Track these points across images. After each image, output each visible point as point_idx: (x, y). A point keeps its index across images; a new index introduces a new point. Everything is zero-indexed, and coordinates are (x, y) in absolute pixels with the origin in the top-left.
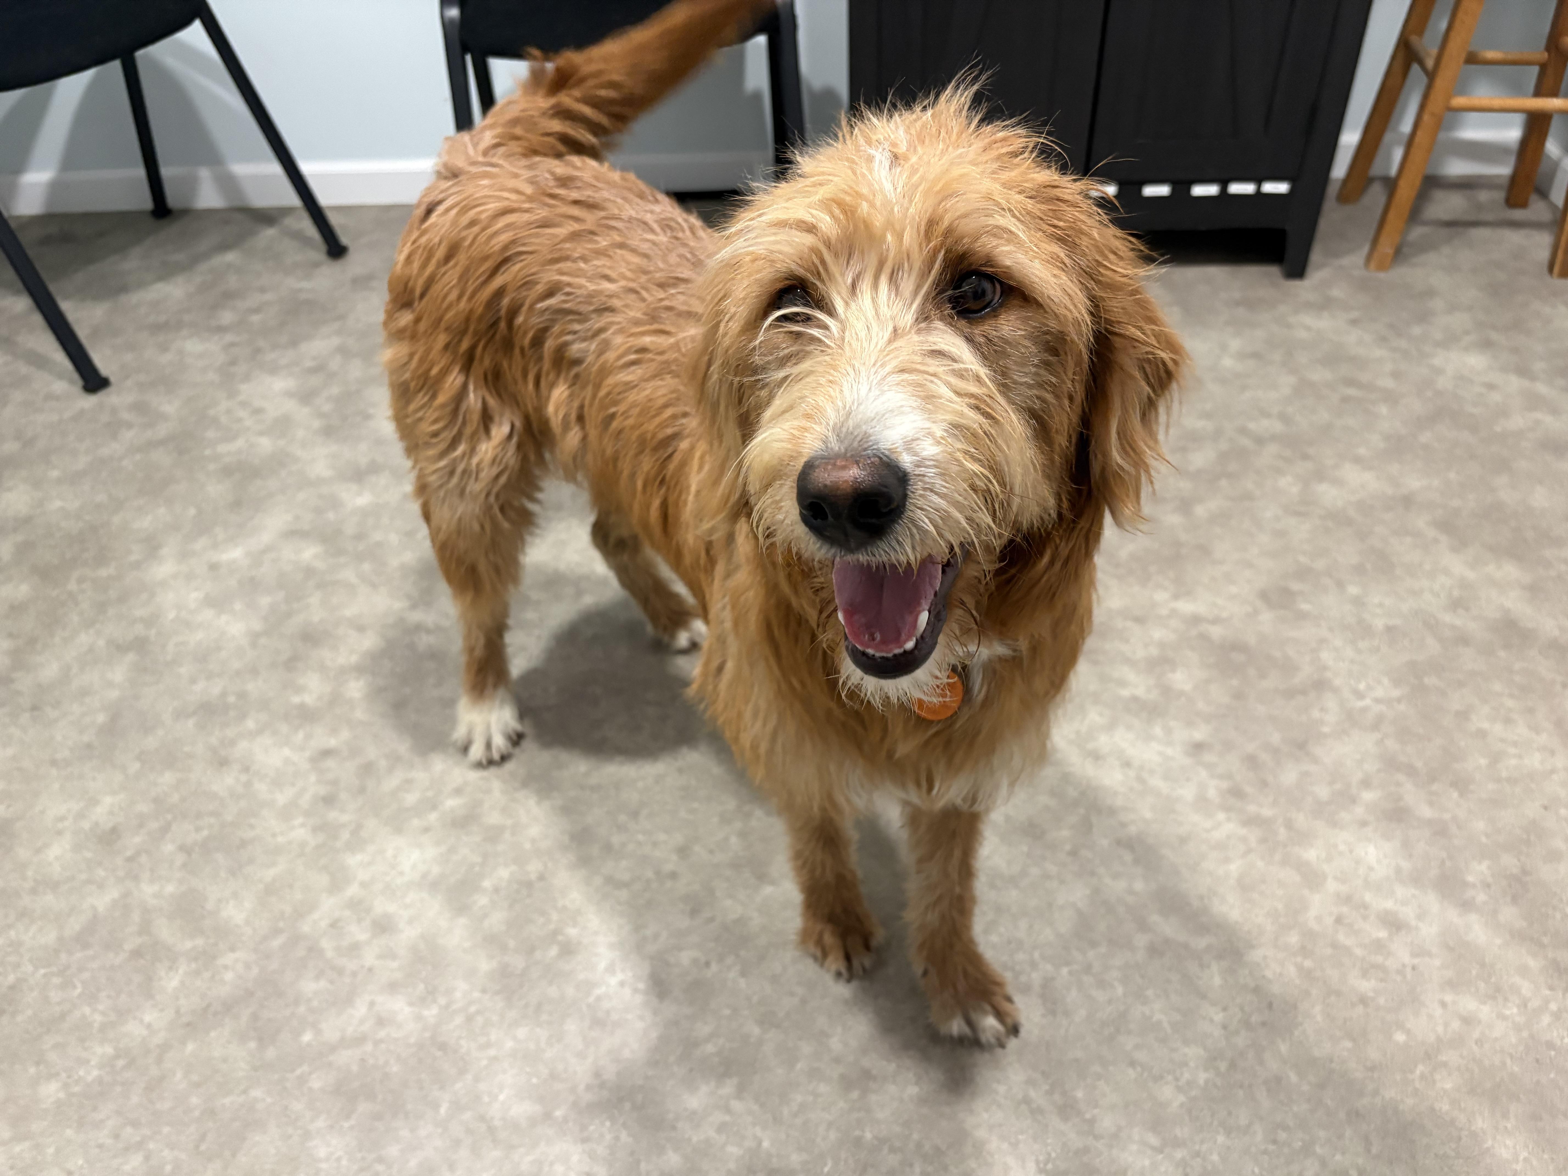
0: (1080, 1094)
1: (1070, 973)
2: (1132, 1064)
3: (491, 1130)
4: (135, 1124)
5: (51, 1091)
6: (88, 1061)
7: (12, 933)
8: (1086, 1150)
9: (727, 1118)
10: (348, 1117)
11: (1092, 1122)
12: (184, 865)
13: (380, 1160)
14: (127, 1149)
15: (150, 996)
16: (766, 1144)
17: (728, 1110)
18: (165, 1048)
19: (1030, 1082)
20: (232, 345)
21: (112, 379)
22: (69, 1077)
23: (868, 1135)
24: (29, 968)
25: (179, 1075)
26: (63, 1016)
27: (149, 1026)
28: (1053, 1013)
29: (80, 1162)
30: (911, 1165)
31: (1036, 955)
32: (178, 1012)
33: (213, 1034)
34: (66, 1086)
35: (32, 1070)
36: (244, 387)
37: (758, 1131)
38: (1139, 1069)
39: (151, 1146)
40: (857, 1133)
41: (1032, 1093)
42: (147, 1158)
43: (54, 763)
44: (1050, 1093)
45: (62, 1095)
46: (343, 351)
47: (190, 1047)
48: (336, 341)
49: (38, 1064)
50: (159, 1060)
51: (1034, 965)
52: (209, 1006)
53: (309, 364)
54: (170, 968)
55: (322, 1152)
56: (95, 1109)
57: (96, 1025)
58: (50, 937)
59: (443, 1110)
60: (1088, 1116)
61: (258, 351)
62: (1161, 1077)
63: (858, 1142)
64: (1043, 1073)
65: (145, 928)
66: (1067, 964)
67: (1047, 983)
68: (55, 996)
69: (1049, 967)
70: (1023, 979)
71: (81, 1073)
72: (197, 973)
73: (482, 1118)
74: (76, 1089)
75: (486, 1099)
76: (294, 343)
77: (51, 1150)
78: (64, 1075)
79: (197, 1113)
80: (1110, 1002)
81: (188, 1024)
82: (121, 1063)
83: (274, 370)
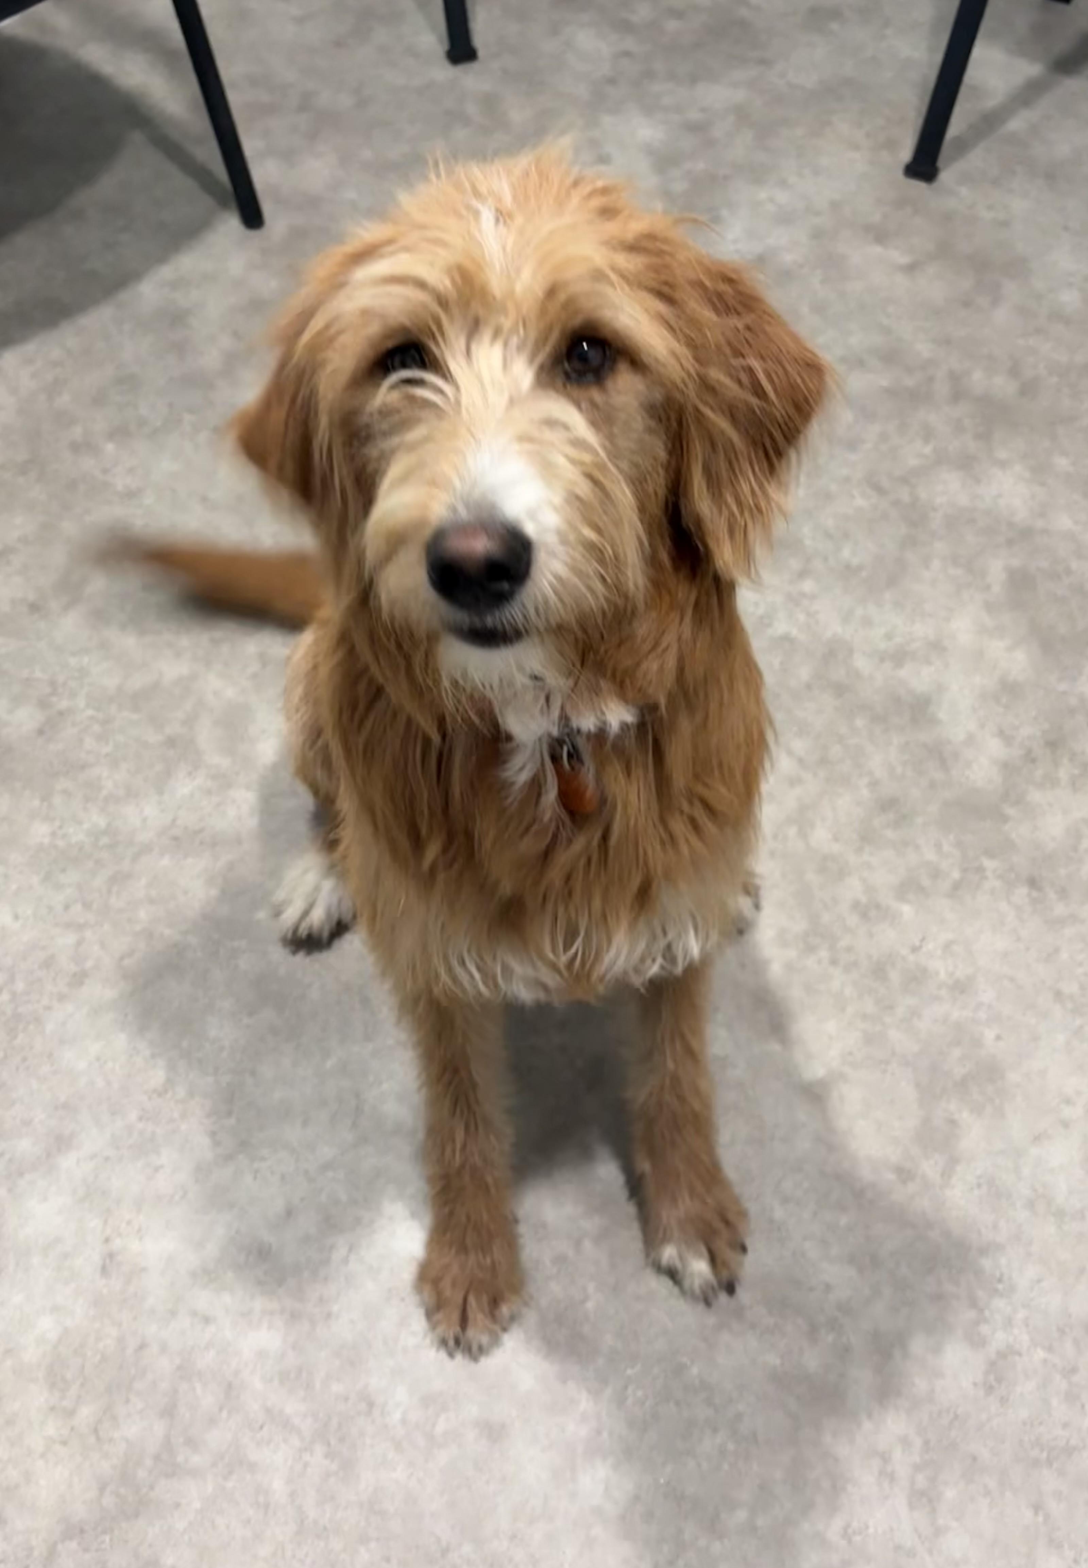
0: (950, 1494)
1: (1045, 1361)
2: (1037, 1508)
3: (358, 1111)
4: (87, 906)
5: (40, 832)
6: (80, 823)
7: (86, 660)
8: (911, 1553)
9: (571, 1253)
10: (251, 1014)
11: (939, 1532)
12: (255, 676)
13: (253, 1073)
14: (69, 925)
15: (160, 792)
16: (590, 1305)
17: (578, 1244)
18: (146, 849)
19: (905, 1442)
20: (627, 54)
21: (481, 53)
22: (60, 827)
23: (695, 1371)
24: (81, 702)
25: (144, 881)
26: (83, 767)
27: (145, 820)
28: (989, 1389)
29: (29, 912)
30: (715, 1430)
31: (1021, 1315)
32: (174, 820)
33: (190, 860)
34: (53, 834)
35: (36, 803)
36: (607, 120)
37: (591, 1288)
38: (1040, 1519)
39: (88, 934)
40: (685, 1360)
41: (897, 1454)
42: (79, 943)
43: (204, 499)
44: (917, 1468)
45: (46, 841)
46: (742, 115)
47: (166, 861)
48: (739, 95)
49: (43, 799)
50: (136, 858)
51: (1009, 1323)
52: (201, 830)
53: (694, 115)
54: (190, 774)
55: (213, 1033)
56: (63, 870)
57: (104, 793)
58: (111, 682)
59: (329, 1064)
60: (941, 1522)
61: (649, 75)
62: (1060, 1546)
63: (680, 1370)
64: (926, 1443)
65: (190, 721)
66: (1050, 1349)
67: (1007, 1353)
68: (89, 743)
69: (1025, 1338)
70: (984, 1329)
71: (71, 830)
72: (209, 792)
73: (357, 1095)
74: (61, 843)
75: (371, 1078)
76: (693, 80)
77: (14, 887)
78: (57, 823)
79: (138, 928)
80: (1065, 1425)
81: (176, 839)
82: (105, 840)
83: (650, 108)
